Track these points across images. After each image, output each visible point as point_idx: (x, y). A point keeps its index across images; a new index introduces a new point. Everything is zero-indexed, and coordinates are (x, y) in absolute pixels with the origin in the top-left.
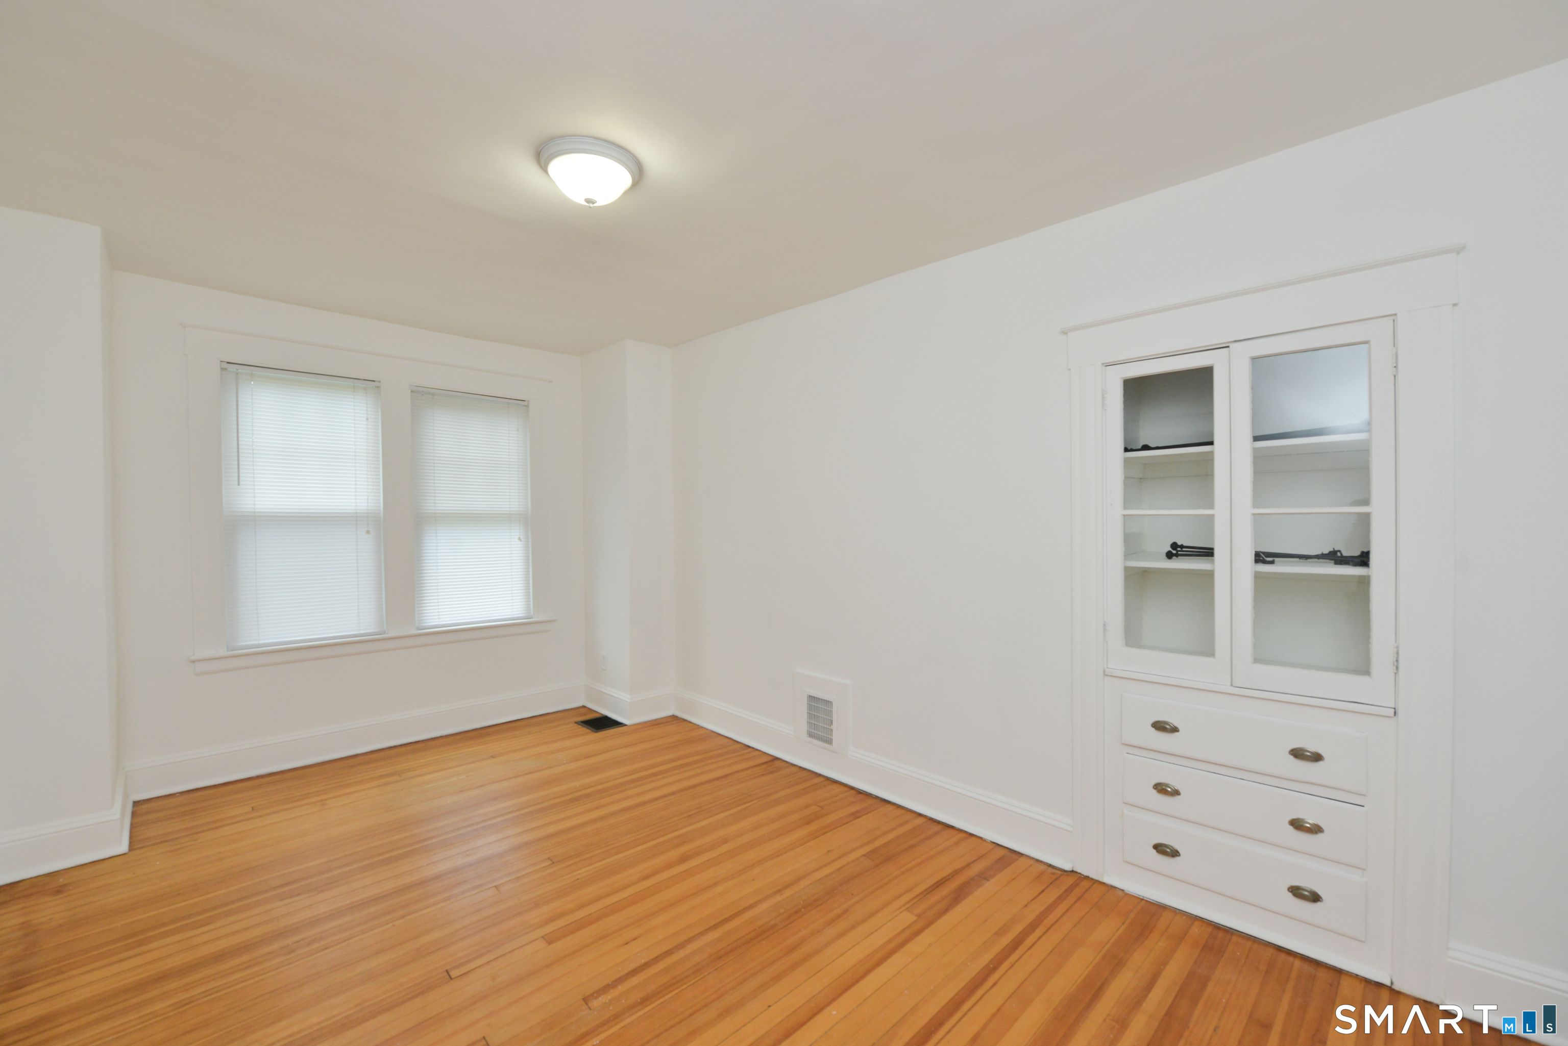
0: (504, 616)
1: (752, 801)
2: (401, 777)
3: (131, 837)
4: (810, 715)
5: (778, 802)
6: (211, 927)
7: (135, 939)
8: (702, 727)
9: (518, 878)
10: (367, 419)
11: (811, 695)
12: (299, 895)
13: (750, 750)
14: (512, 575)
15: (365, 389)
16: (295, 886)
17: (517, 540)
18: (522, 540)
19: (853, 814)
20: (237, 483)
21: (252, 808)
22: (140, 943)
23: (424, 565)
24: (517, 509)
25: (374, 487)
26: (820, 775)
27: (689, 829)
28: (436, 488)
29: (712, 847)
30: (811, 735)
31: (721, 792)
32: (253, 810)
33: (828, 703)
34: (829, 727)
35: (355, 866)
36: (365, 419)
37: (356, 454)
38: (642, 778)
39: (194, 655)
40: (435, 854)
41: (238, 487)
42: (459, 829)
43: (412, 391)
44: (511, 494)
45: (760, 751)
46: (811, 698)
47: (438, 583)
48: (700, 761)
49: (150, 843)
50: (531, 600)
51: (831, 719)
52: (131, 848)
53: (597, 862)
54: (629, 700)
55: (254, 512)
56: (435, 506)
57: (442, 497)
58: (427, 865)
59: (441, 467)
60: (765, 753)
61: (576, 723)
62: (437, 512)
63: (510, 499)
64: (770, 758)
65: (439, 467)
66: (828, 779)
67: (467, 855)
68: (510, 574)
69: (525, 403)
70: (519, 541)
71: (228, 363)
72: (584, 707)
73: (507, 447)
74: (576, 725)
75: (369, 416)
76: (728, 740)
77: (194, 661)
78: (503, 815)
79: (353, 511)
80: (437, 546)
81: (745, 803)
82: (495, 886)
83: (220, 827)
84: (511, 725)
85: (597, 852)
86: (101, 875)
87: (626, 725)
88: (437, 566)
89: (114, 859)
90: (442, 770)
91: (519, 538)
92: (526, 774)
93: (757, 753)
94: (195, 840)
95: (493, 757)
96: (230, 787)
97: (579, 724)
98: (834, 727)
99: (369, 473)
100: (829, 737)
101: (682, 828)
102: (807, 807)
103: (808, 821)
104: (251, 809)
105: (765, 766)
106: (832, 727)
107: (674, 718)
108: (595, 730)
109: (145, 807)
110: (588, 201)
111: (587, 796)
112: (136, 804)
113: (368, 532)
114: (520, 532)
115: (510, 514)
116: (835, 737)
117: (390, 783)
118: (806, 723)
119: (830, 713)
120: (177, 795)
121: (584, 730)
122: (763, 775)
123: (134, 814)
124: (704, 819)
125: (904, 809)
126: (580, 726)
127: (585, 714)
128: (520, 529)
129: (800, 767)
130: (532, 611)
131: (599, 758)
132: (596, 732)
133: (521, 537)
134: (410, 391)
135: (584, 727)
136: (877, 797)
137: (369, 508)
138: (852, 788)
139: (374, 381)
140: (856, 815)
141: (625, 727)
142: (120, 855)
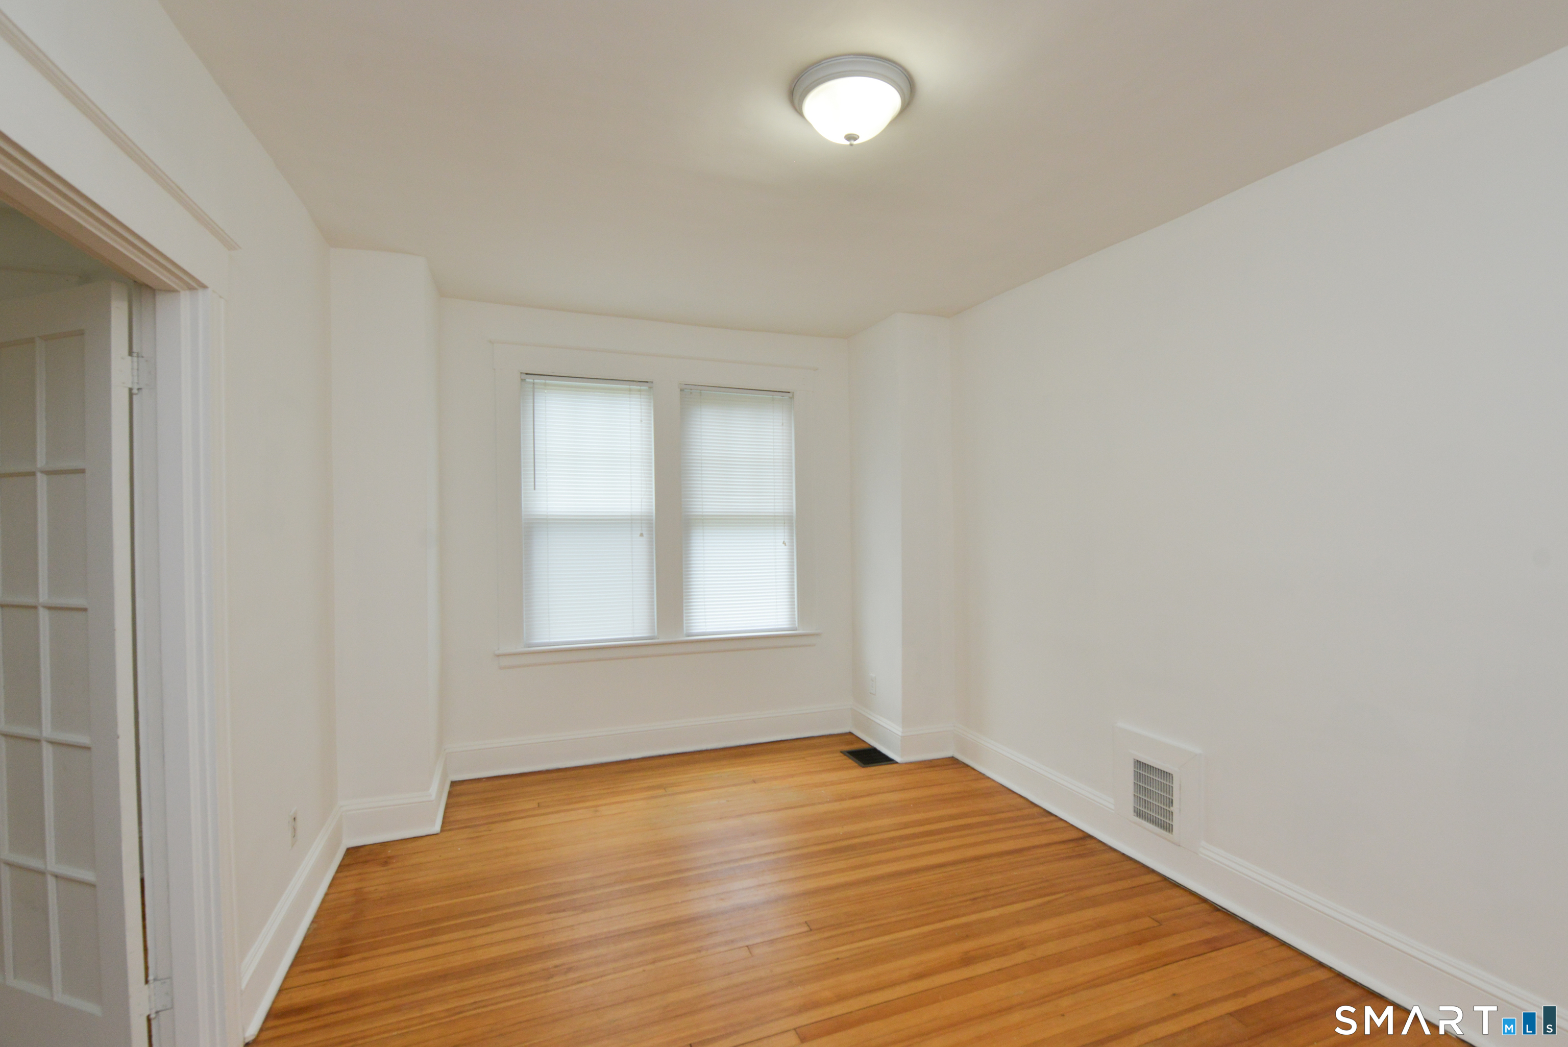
0: (768, 626)
1: (1058, 893)
2: (666, 792)
3: (444, 818)
4: (1138, 788)
5: (1094, 902)
6: (489, 929)
7: (430, 927)
8: (989, 778)
9: (772, 942)
10: (641, 421)
11: (1139, 760)
12: (564, 911)
13: (1052, 818)
14: (776, 582)
15: (640, 391)
16: (562, 899)
17: (781, 544)
18: (787, 544)
19: (1207, 942)
20: (533, 487)
21: (539, 804)
22: (434, 933)
23: (691, 569)
24: (782, 511)
25: (648, 489)
26: (1153, 871)
27: (973, 917)
28: (703, 489)
29: (1003, 952)
30: (1139, 814)
31: (1015, 873)
32: (539, 806)
33: (1167, 775)
34: (1168, 809)
35: (617, 888)
36: (639, 421)
37: (632, 456)
38: (915, 836)
39: (499, 649)
40: (690, 891)
41: (535, 491)
42: (715, 864)
43: (681, 390)
44: (775, 494)
45: (1066, 821)
46: (1139, 764)
47: (704, 588)
48: (985, 824)
49: (457, 826)
50: (796, 610)
51: (1170, 797)
52: (442, 830)
53: (861, 941)
54: (900, 734)
55: (547, 516)
56: (702, 508)
57: (710, 498)
58: (682, 902)
59: (708, 470)
60: (1072, 826)
61: (841, 752)
62: (704, 514)
63: (774, 499)
64: (1080, 835)
65: (706, 470)
66: (1165, 879)
67: (722, 899)
68: (774, 581)
69: (790, 395)
70: (784, 545)
71: (527, 374)
72: (851, 733)
73: (772, 444)
74: (842, 754)
75: (643, 418)
76: (1021, 800)
77: (498, 656)
78: (760, 855)
79: (629, 514)
80: (704, 550)
81: (1048, 895)
82: (747, 946)
83: (512, 819)
84: (775, 746)
85: (862, 926)
86: (417, 853)
87: (897, 763)
88: (704, 571)
89: (429, 837)
90: (704, 790)
91: (784, 542)
92: (786, 808)
93: (1060, 824)
94: (490, 830)
95: (754, 782)
96: (524, 779)
97: (845, 755)
98: (1175, 808)
99: (643, 475)
100: (1168, 821)
101: (964, 915)
102: (1136, 917)
103: (1139, 940)
104: (537, 806)
105: (1071, 845)
106: (1171, 808)
107: (953, 762)
108: (863, 765)
109: (459, 788)
110: (850, 137)
111: (852, 848)
112: (453, 784)
113: (642, 535)
114: (784, 536)
115: (775, 516)
116: (1176, 823)
117: (656, 797)
118: (1133, 796)
119: (1170, 790)
120: (484, 780)
121: (850, 762)
122: (1070, 857)
123: (450, 795)
124: (994, 907)
125: (1292, 949)
126: (845, 757)
127: (852, 743)
128: (784, 532)
129: (1123, 854)
130: (796, 623)
131: (867, 801)
132: (863, 767)
133: (786, 541)
134: (679, 390)
135: (850, 758)
136: (1244, 922)
137: (643, 511)
138: (1204, 900)
139: (647, 382)
140: (1213, 945)
141: (894, 766)
142: (433, 835)
